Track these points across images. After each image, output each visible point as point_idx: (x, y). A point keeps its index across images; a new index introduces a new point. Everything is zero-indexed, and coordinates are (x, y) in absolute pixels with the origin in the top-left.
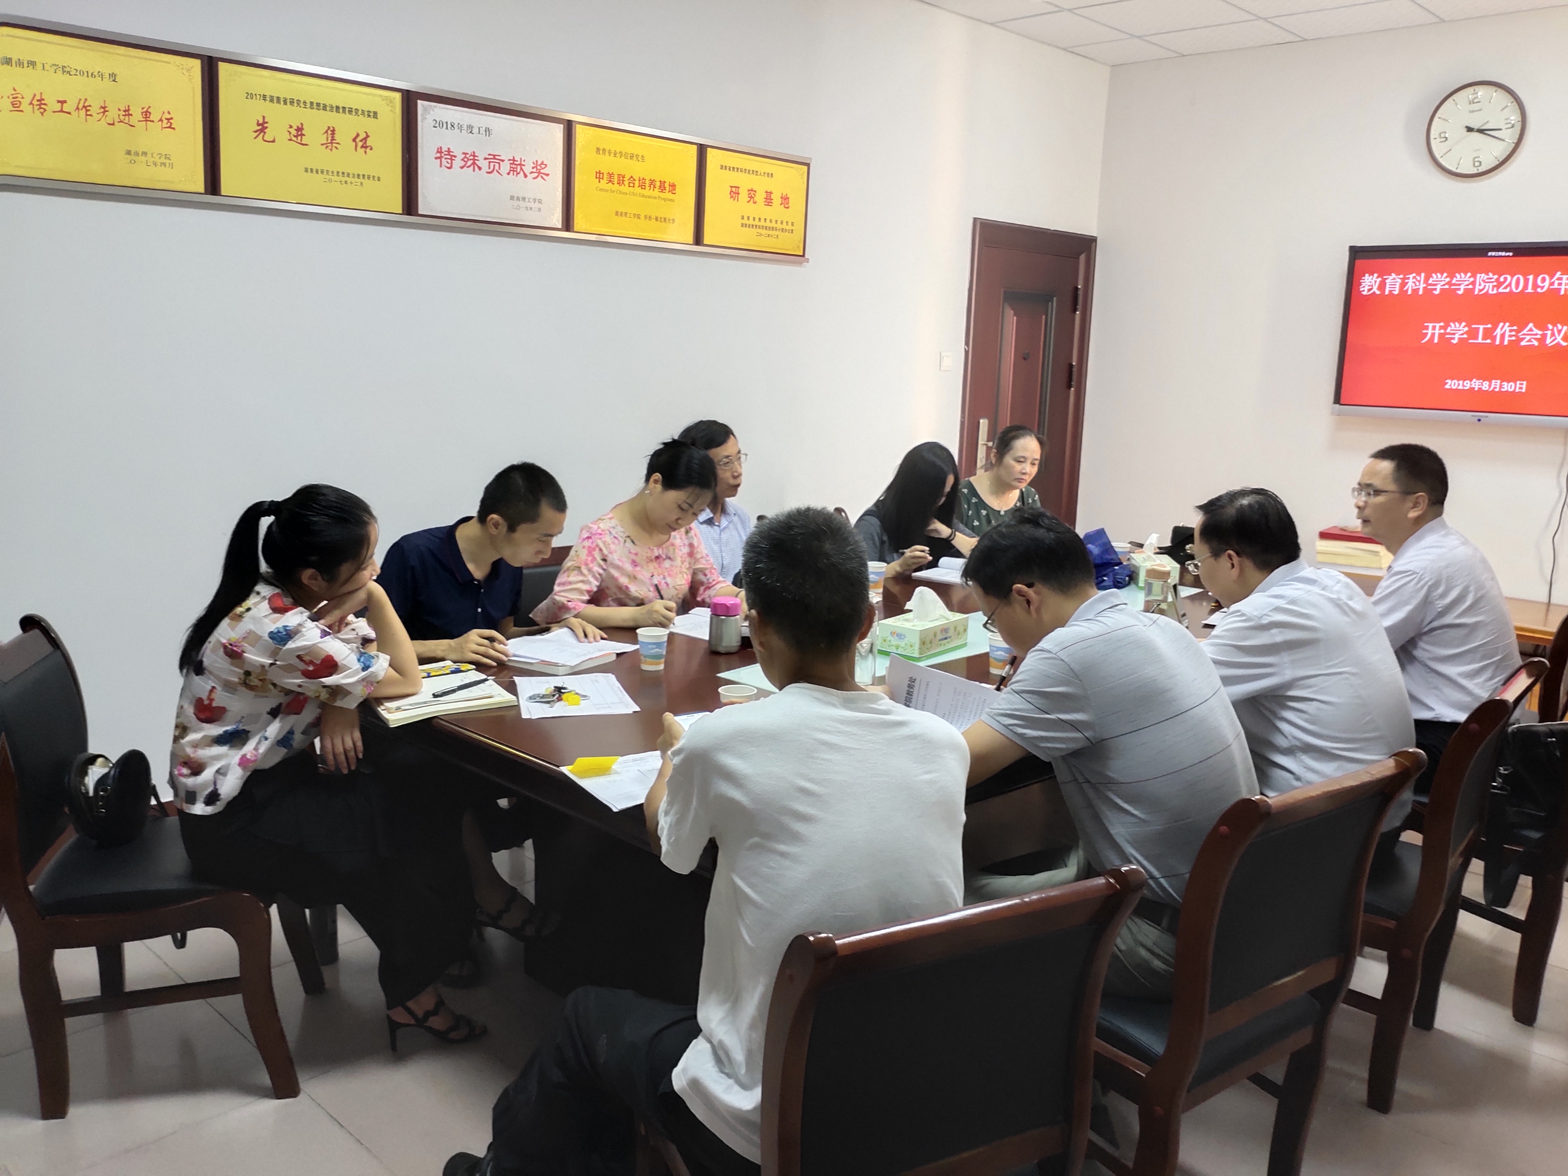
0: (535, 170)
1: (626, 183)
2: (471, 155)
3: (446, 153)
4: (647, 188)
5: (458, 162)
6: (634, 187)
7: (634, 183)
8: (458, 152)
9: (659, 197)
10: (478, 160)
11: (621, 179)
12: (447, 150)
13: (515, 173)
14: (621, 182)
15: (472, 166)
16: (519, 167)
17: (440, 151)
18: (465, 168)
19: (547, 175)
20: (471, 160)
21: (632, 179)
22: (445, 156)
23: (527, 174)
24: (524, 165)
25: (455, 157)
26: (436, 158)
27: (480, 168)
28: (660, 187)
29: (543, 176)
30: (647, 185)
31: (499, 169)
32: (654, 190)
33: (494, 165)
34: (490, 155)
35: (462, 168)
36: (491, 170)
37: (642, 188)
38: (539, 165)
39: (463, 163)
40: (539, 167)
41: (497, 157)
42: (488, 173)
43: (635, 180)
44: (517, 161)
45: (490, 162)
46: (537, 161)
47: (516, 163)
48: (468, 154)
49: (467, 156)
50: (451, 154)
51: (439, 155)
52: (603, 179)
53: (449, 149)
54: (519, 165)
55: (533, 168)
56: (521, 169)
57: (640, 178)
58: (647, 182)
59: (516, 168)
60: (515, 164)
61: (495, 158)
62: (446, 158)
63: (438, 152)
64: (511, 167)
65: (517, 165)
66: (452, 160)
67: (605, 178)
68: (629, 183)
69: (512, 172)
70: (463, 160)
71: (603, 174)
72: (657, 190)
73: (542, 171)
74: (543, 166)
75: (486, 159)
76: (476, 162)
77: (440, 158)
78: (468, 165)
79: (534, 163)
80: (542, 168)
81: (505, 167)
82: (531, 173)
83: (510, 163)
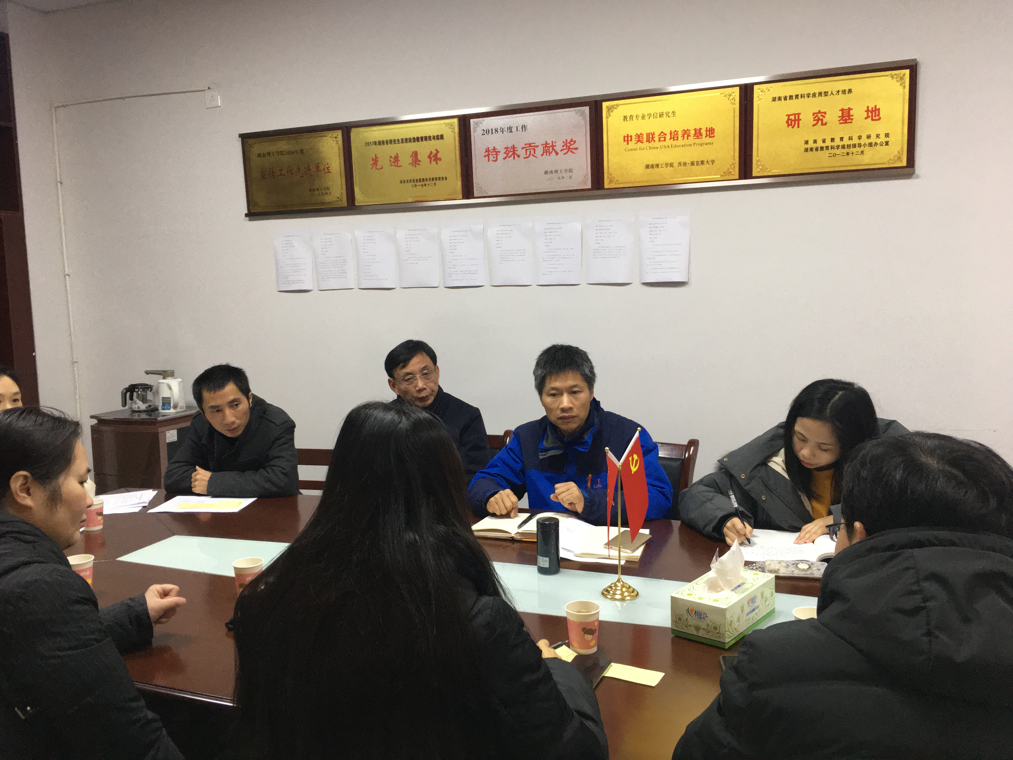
0: (565, 147)
1: (656, 139)
2: (511, 148)
3: (493, 151)
4: (680, 138)
5: (501, 156)
6: (665, 140)
7: (665, 138)
8: (501, 148)
9: (694, 144)
10: (517, 150)
11: (651, 136)
12: (493, 148)
13: (548, 153)
14: (651, 139)
15: (513, 156)
16: (551, 148)
17: (487, 150)
18: (507, 158)
19: (577, 149)
20: (512, 152)
21: (662, 134)
22: (491, 153)
23: (559, 152)
24: (556, 146)
25: (499, 152)
26: (485, 156)
27: (519, 156)
28: (695, 134)
29: (573, 150)
30: (680, 136)
31: (535, 153)
32: (688, 139)
33: (530, 152)
34: (526, 144)
35: (504, 159)
36: (528, 155)
37: (674, 140)
38: (569, 143)
39: (505, 155)
40: (568, 145)
41: (532, 145)
42: (525, 158)
43: (666, 135)
44: (549, 144)
45: (526, 150)
46: (566, 140)
47: (548, 145)
48: (509, 148)
49: (509, 149)
50: (496, 150)
51: (487, 153)
52: (631, 140)
53: (494, 147)
54: (551, 146)
55: (563, 146)
56: (553, 149)
57: (671, 131)
58: (680, 133)
59: (549, 150)
60: (547, 147)
61: (530, 146)
62: (492, 155)
63: (486, 151)
64: (544, 150)
65: (549, 147)
66: (497, 155)
67: (633, 140)
68: (659, 138)
69: (545, 154)
70: (505, 153)
71: (631, 136)
72: (691, 138)
73: (571, 147)
74: (572, 143)
75: (523, 148)
76: (516, 152)
77: (488, 155)
78: (510, 155)
79: (563, 142)
80: (571, 145)
81: (539, 151)
82: (562, 150)
83: (544, 147)
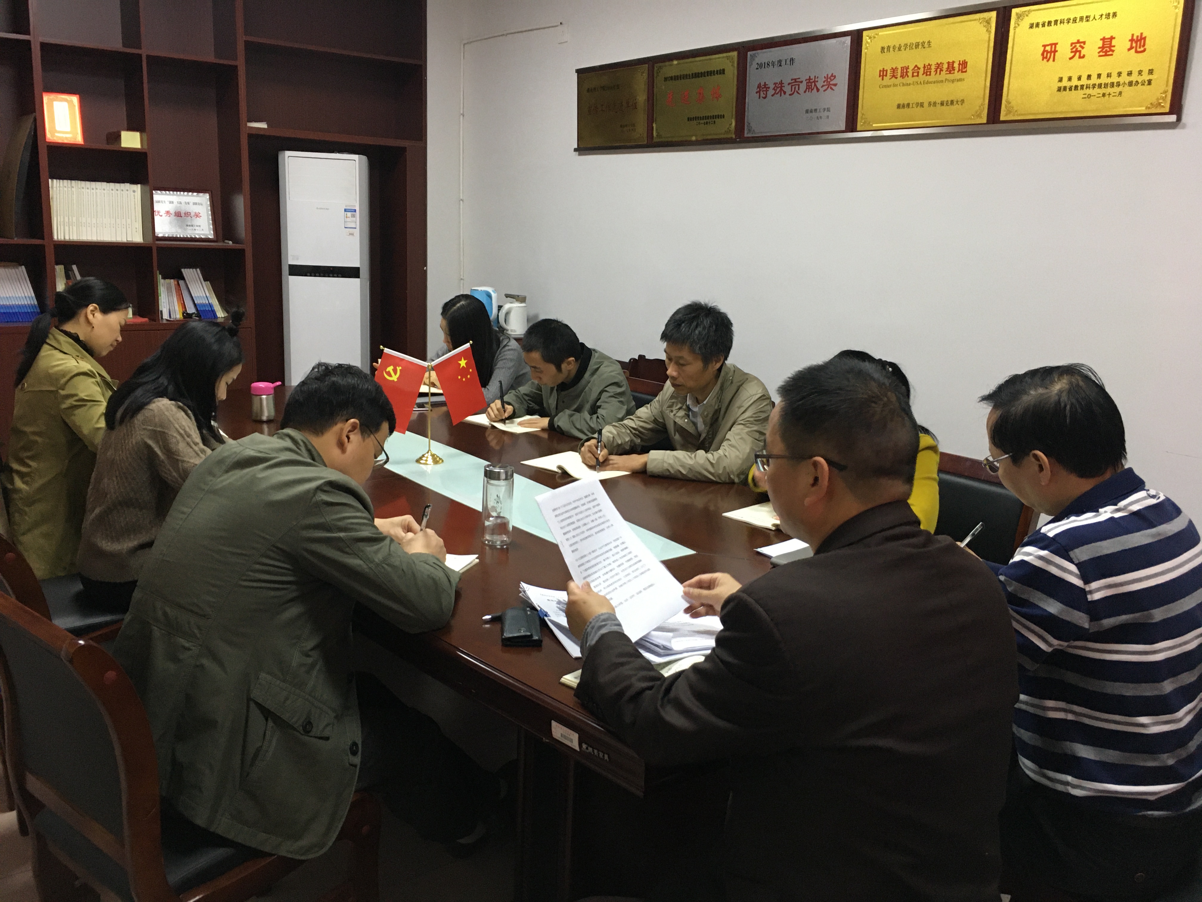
0: (825, 83)
1: (910, 74)
2: (780, 84)
4: (933, 73)
5: (771, 92)
6: (918, 76)
7: (918, 73)
8: (770, 84)
9: (946, 79)
10: (784, 86)
11: (905, 71)
12: (764, 85)
13: (810, 90)
14: (905, 74)
15: (780, 92)
16: (813, 84)
17: (759, 86)
18: (776, 95)
19: (836, 84)
20: (779, 88)
21: (916, 68)
22: (763, 88)
23: (820, 88)
24: (818, 81)
25: (769, 88)
26: (757, 93)
27: (785, 92)
28: (948, 68)
29: (832, 86)
30: (933, 70)
31: (799, 89)
32: (940, 74)
33: (795, 87)
34: (792, 80)
35: (773, 95)
36: (793, 92)
37: (927, 75)
38: (830, 78)
39: (774, 92)
40: (829, 81)
41: (797, 80)
42: (790, 94)
43: (919, 68)
44: (812, 79)
45: (792, 86)
46: (827, 76)
48: (777, 83)
49: (777, 85)
50: (767, 86)
51: (758, 89)
52: (886, 76)
53: (765, 83)
54: (813, 82)
56: (815, 85)
57: (925, 66)
58: (933, 67)
59: (811, 86)
60: (810, 82)
61: (796, 82)
62: (763, 91)
64: (807, 86)
65: (812, 83)
66: (767, 91)
67: (888, 75)
68: (913, 73)
69: (808, 90)
70: (774, 89)
71: (887, 71)
72: (943, 73)
73: (831, 83)
74: (832, 78)
75: (789, 84)
76: (783, 88)
77: (760, 92)
78: (777, 92)
79: (825, 79)
80: (831, 80)
81: (803, 86)
82: (822, 87)
83: (807, 83)
